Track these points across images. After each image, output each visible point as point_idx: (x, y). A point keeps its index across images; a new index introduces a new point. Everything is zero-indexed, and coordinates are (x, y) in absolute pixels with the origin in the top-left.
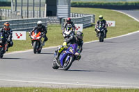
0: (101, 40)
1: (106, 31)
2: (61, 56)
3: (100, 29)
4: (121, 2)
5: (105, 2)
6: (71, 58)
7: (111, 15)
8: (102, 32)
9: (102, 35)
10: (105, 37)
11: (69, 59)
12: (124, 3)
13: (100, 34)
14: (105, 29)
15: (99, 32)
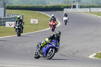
0: (19, 35)
1: (23, 28)
2: (44, 49)
3: (18, 26)
4: (42, 5)
5: (31, 6)
6: (54, 50)
7: (35, 15)
8: (19, 29)
9: (20, 31)
10: (22, 33)
11: (52, 51)
12: (45, 6)
13: (18, 30)
14: (22, 26)
15: (17, 29)
